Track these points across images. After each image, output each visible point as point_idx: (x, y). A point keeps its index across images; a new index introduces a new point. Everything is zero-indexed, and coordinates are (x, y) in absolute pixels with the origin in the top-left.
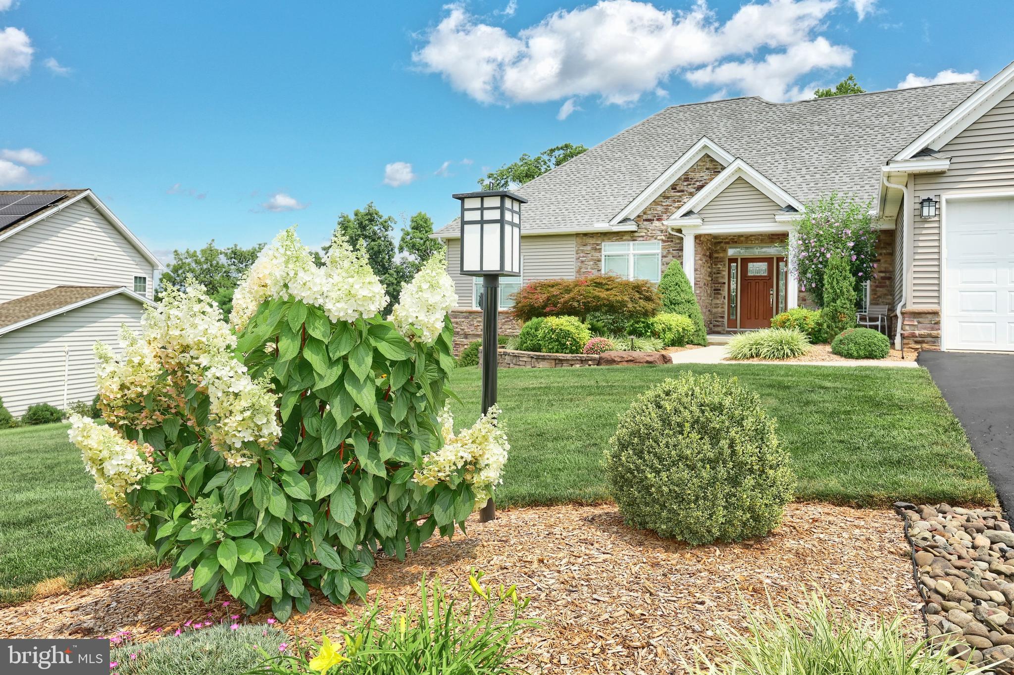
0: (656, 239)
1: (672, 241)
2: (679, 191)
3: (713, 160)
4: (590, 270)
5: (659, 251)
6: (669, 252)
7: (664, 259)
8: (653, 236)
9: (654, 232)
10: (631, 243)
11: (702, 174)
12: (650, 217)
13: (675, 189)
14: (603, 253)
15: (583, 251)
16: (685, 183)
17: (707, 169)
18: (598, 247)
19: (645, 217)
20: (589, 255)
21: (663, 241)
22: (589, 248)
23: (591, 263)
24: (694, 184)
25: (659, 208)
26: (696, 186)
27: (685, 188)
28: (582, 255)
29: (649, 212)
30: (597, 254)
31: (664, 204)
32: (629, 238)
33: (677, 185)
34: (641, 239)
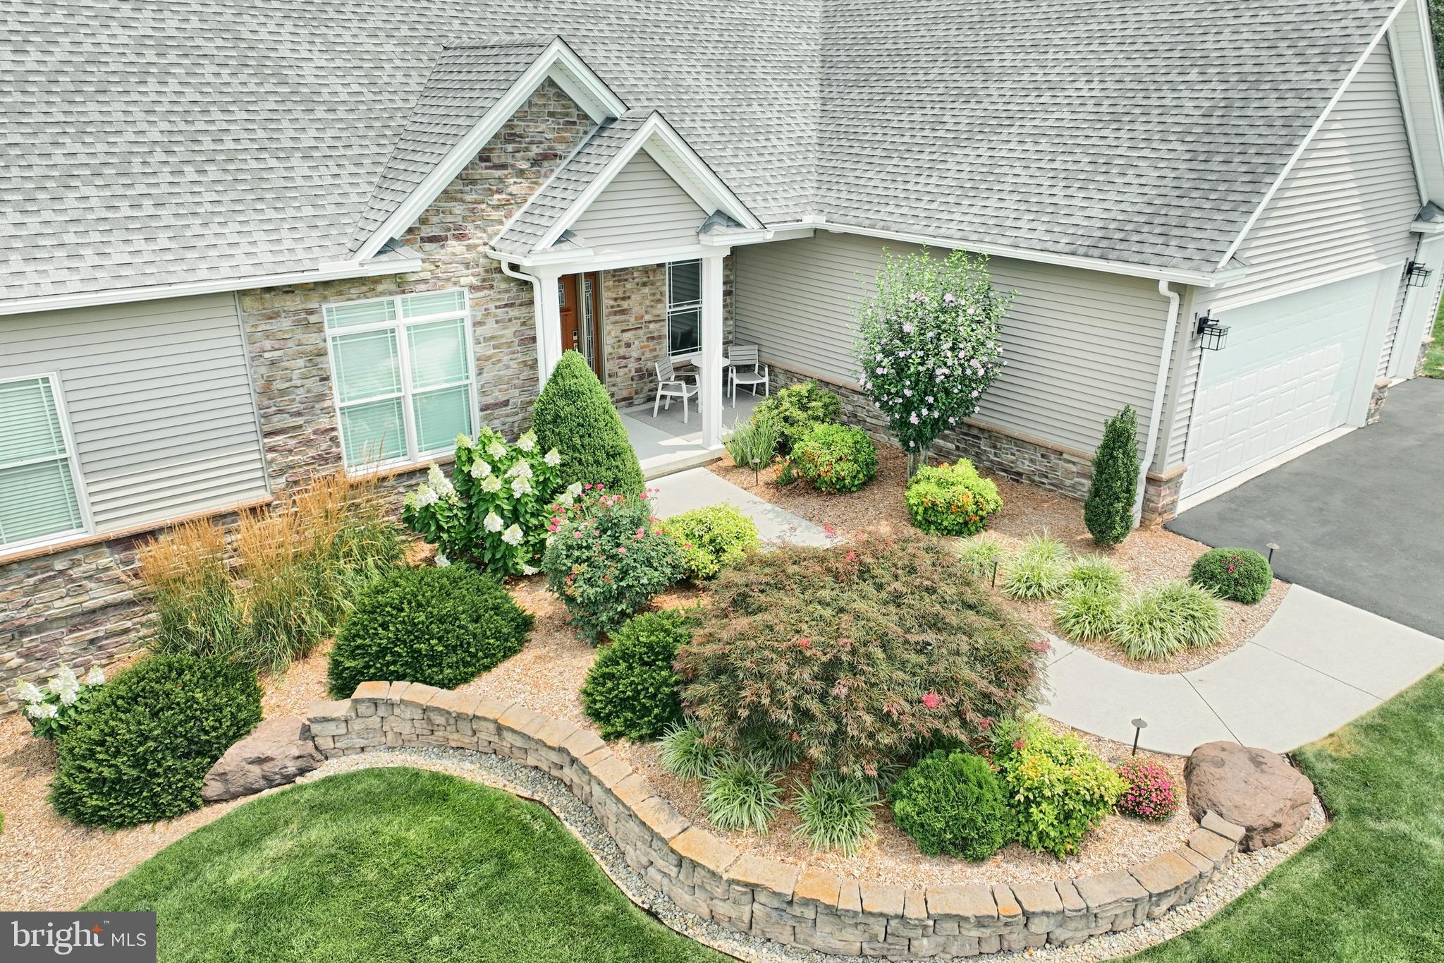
0: (455, 283)
1: (492, 287)
2: (497, 167)
3: (561, 94)
4: (298, 383)
5: (466, 313)
6: (487, 313)
7: (480, 330)
8: (448, 280)
9: (451, 268)
10: (398, 299)
11: (542, 127)
12: (436, 231)
13: (488, 159)
14: (329, 332)
15: (268, 335)
16: (510, 148)
17: (551, 114)
18: (313, 319)
19: (427, 231)
20: (290, 343)
21: (473, 288)
22: (285, 323)
23: (301, 362)
24: (527, 150)
25: (458, 209)
26: (531, 154)
27: (510, 161)
28: (267, 344)
29: (435, 219)
30: (313, 338)
31: (468, 198)
32: (393, 287)
33: (491, 150)
34: (423, 287)
